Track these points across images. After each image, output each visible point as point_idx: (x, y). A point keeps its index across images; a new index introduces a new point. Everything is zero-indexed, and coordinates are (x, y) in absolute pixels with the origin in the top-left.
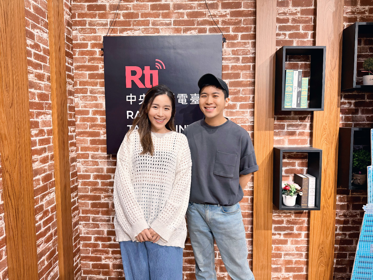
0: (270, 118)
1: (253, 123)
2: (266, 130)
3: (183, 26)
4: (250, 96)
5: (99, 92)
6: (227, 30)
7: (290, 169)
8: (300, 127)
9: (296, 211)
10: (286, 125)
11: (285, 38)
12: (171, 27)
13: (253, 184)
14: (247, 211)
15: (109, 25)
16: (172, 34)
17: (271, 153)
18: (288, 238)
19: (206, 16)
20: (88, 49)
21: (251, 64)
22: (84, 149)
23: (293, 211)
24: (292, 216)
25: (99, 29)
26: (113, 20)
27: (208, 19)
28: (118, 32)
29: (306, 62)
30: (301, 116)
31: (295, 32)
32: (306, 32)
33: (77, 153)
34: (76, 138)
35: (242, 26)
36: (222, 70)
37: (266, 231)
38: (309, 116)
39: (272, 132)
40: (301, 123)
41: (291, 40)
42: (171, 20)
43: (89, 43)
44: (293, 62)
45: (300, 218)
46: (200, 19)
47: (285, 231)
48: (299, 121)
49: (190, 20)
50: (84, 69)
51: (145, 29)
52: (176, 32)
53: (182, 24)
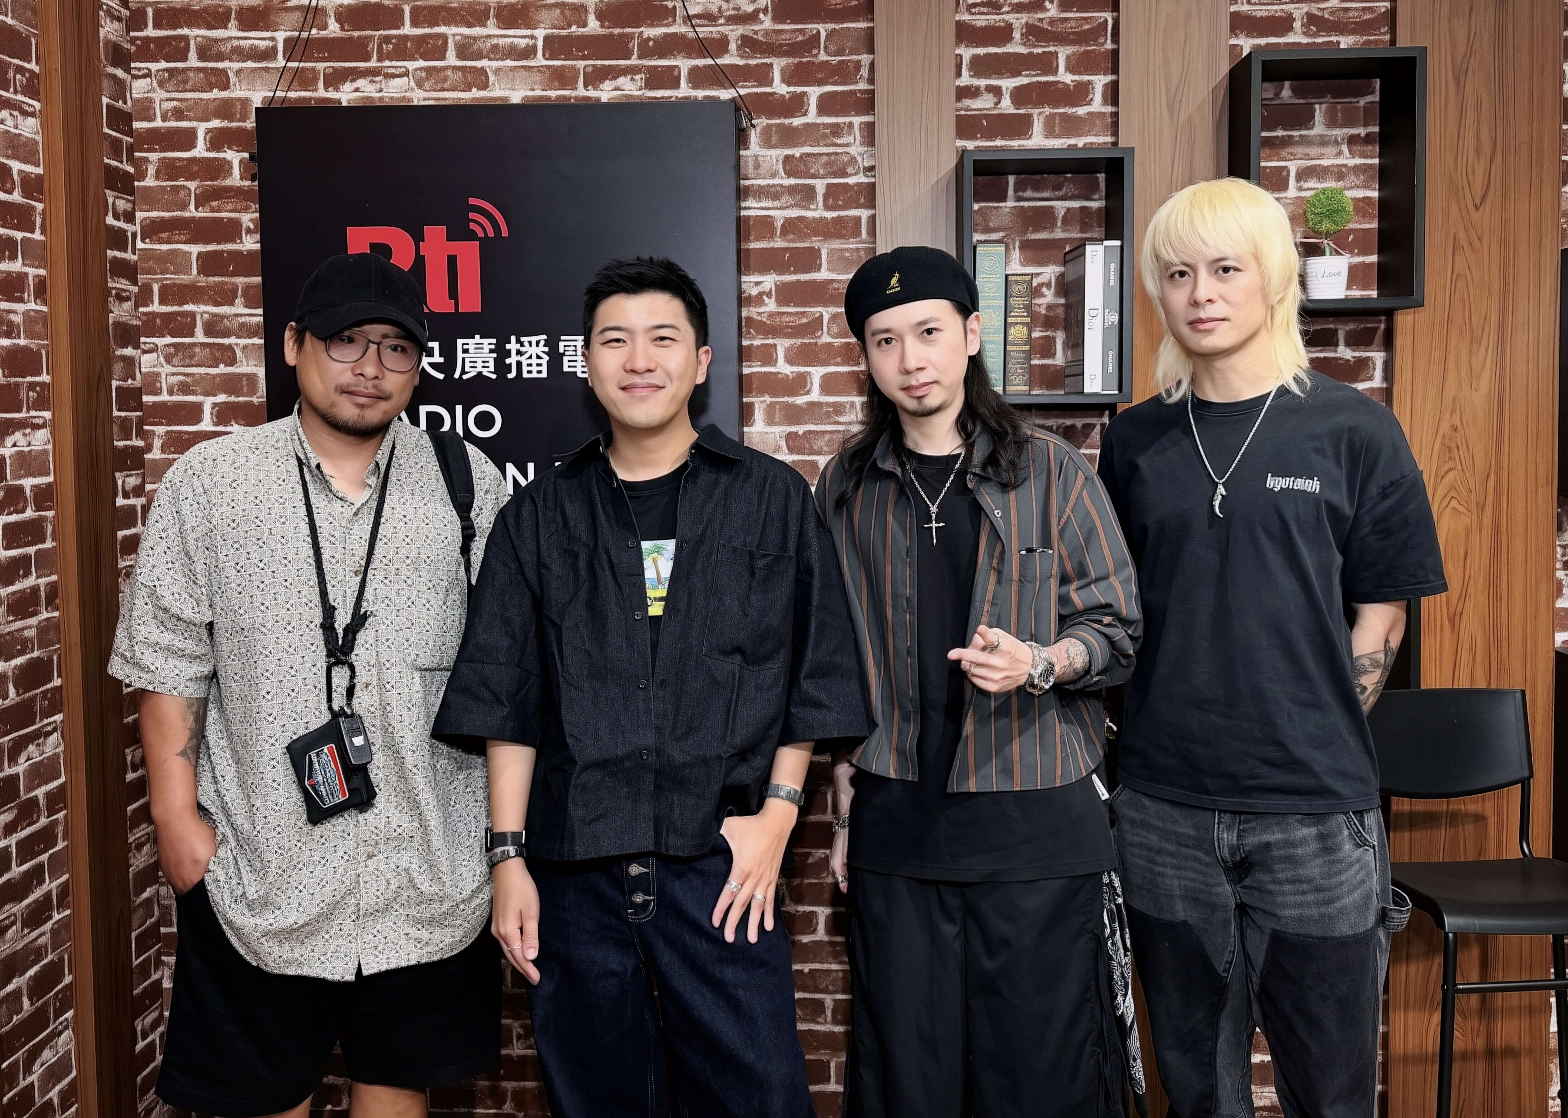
3: (584, 58)
5: (246, 331)
6: (762, 75)
11: (997, 104)
12: (533, 64)
15: (280, 55)
16: (539, 93)
19: (674, 21)
20: (198, 155)
21: (864, 214)
25: (239, 71)
26: (297, 34)
27: (682, 29)
28: (321, 84)
29: (1085, 203)
30: (1069, 423)
31: (1039, 79)
32: (1086, 78)
35: (823, 57)
36: (747, 239)
41: (1022, 111)
42: (532, 37)
43: (202, 128)
44: (1033, 204)
46: (650, 32)
49: (611, 35)
50: (179, 234)
51: (428, 70)
52: (556, 84)
53: (577, 51)
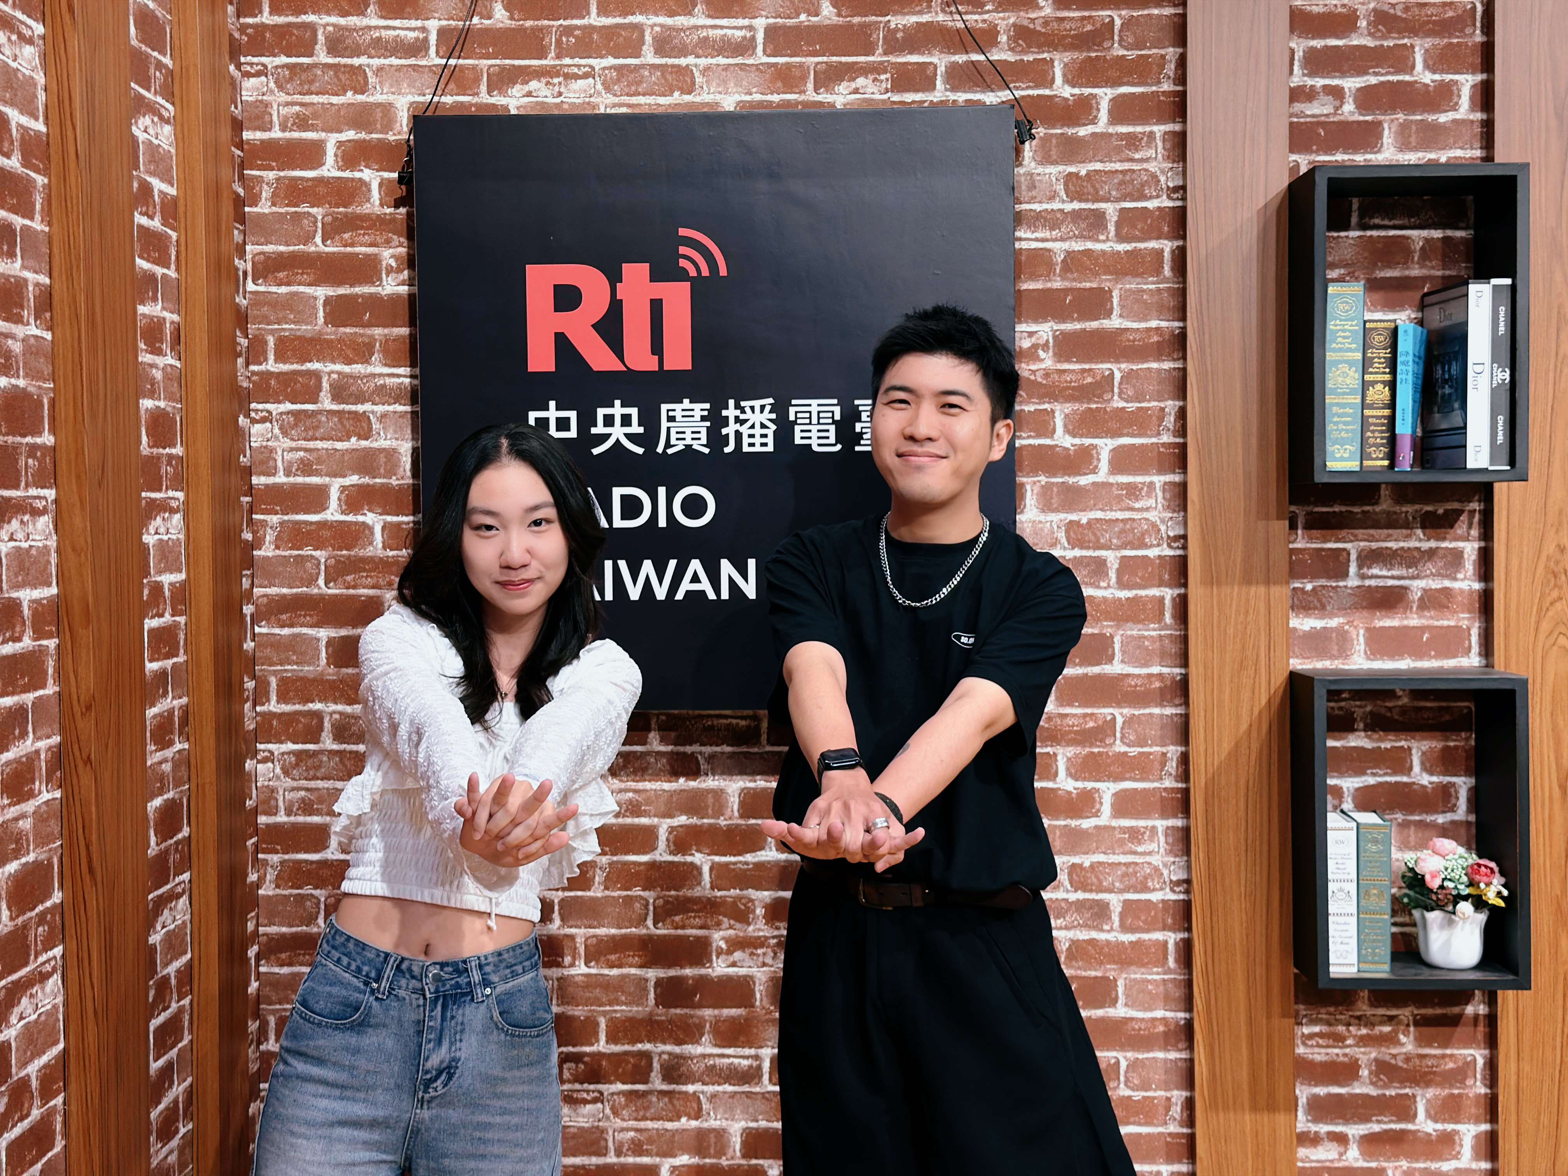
0: (1267, 518)
1: (1185, 547)
2: (1248, 580)
3: (815, 54)
4: (1162, 405)
5: (383, 394)
6: (1041, 74)
7: (1381, 784)
8: (1430, 567)
9: (1423, 1011)
10: (1353, 556)
11: (1337, 108)
12: (750, 61)
13: (1189, 868)
14: (1159, 1014)
15: (433, 50)
16: (758, 97)
17: (1278, 700)
18: (1388, 1160)
19: (929, 7)
20: (326, 174)
21: (1167, 246)
22: (296, 690)
23: (1405, 1013)
24: (1401, 1037)
25: (380, 69)
26: (454, 23)
27: (941, 17)
28: (483, 88)
29: (1449, 233)
30: (1429, 508)
31: (1390, 78)
32: (1448, 77)
33: (258, 709)
34: (257, 630)
35: (1117, 51)
36: (1017, 278)
37: (1265, 1118)
38: (1475, 506)
39: (1280, 593)
40: (1433, 544)
41: (1369, 118)
42: (751, 28)
43: (332, 141)
44: (1383, 233)
45: (1448, 1052)
46: (900, 21)
47: (1366, 1120)
48: (1419, 532)
49: (851, 26)
50: (302, 274)
51: (619, 69)
52: (779, 84)
53: (808, 44)
